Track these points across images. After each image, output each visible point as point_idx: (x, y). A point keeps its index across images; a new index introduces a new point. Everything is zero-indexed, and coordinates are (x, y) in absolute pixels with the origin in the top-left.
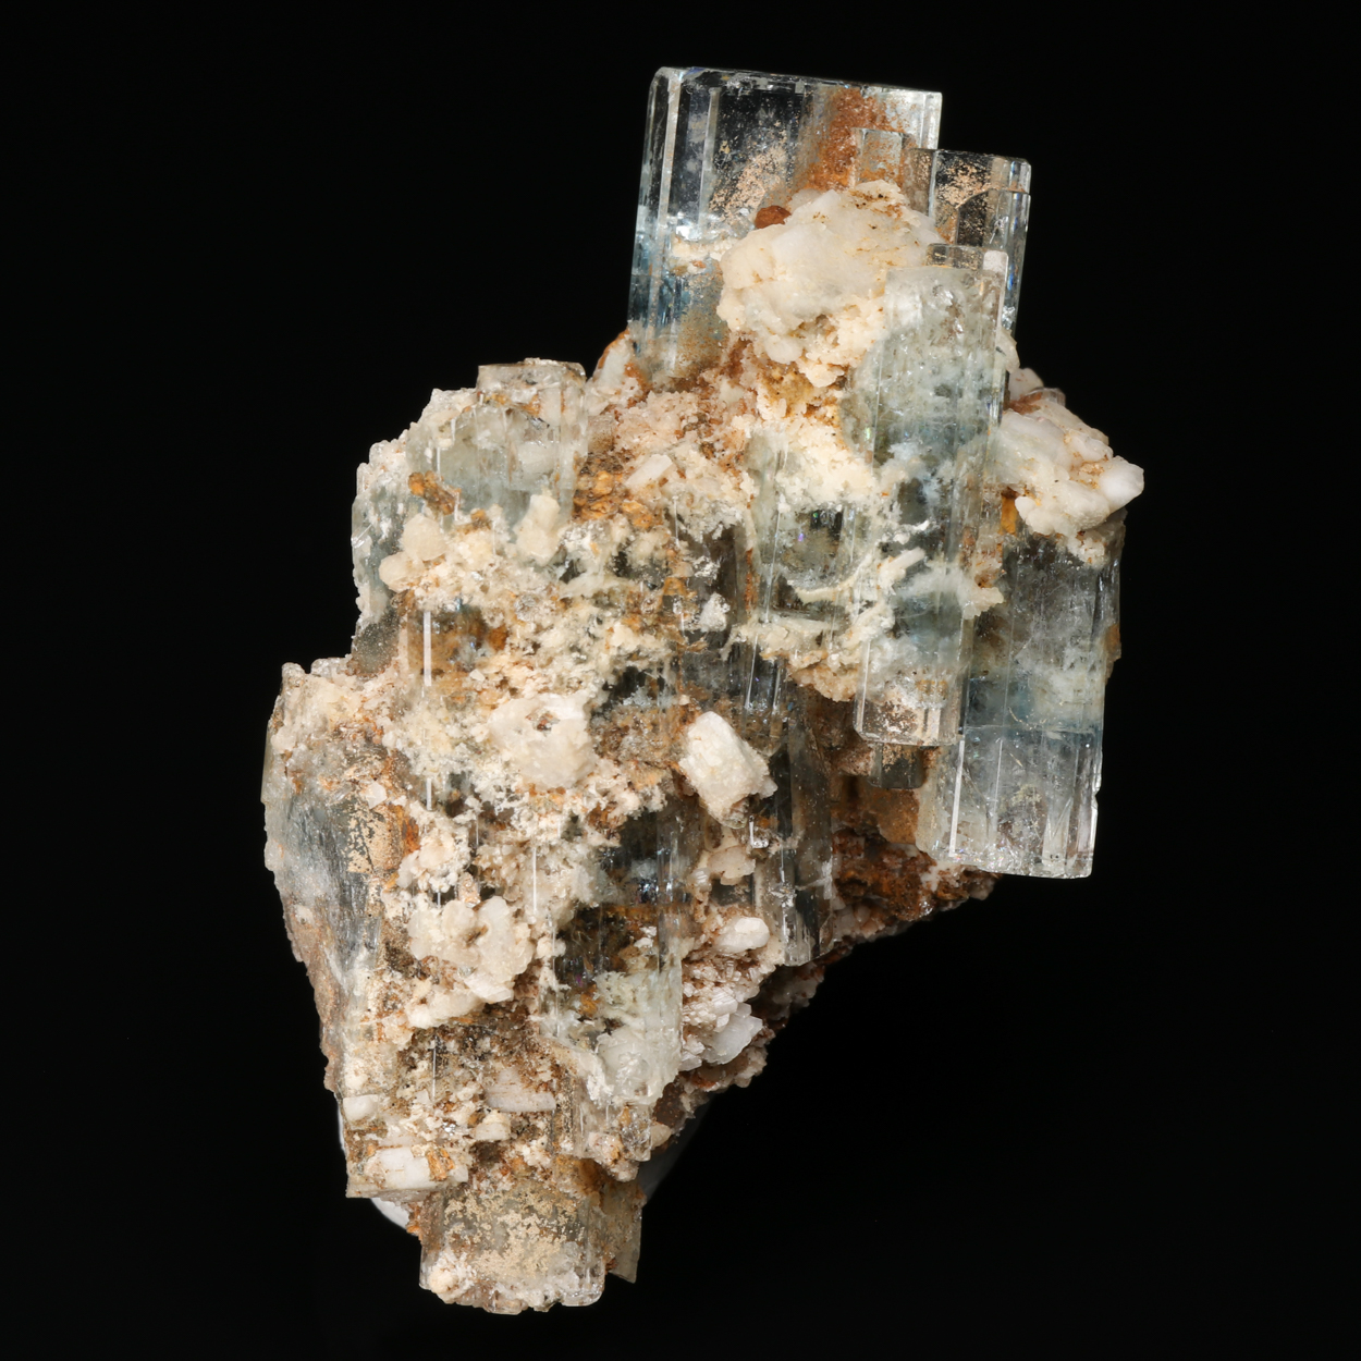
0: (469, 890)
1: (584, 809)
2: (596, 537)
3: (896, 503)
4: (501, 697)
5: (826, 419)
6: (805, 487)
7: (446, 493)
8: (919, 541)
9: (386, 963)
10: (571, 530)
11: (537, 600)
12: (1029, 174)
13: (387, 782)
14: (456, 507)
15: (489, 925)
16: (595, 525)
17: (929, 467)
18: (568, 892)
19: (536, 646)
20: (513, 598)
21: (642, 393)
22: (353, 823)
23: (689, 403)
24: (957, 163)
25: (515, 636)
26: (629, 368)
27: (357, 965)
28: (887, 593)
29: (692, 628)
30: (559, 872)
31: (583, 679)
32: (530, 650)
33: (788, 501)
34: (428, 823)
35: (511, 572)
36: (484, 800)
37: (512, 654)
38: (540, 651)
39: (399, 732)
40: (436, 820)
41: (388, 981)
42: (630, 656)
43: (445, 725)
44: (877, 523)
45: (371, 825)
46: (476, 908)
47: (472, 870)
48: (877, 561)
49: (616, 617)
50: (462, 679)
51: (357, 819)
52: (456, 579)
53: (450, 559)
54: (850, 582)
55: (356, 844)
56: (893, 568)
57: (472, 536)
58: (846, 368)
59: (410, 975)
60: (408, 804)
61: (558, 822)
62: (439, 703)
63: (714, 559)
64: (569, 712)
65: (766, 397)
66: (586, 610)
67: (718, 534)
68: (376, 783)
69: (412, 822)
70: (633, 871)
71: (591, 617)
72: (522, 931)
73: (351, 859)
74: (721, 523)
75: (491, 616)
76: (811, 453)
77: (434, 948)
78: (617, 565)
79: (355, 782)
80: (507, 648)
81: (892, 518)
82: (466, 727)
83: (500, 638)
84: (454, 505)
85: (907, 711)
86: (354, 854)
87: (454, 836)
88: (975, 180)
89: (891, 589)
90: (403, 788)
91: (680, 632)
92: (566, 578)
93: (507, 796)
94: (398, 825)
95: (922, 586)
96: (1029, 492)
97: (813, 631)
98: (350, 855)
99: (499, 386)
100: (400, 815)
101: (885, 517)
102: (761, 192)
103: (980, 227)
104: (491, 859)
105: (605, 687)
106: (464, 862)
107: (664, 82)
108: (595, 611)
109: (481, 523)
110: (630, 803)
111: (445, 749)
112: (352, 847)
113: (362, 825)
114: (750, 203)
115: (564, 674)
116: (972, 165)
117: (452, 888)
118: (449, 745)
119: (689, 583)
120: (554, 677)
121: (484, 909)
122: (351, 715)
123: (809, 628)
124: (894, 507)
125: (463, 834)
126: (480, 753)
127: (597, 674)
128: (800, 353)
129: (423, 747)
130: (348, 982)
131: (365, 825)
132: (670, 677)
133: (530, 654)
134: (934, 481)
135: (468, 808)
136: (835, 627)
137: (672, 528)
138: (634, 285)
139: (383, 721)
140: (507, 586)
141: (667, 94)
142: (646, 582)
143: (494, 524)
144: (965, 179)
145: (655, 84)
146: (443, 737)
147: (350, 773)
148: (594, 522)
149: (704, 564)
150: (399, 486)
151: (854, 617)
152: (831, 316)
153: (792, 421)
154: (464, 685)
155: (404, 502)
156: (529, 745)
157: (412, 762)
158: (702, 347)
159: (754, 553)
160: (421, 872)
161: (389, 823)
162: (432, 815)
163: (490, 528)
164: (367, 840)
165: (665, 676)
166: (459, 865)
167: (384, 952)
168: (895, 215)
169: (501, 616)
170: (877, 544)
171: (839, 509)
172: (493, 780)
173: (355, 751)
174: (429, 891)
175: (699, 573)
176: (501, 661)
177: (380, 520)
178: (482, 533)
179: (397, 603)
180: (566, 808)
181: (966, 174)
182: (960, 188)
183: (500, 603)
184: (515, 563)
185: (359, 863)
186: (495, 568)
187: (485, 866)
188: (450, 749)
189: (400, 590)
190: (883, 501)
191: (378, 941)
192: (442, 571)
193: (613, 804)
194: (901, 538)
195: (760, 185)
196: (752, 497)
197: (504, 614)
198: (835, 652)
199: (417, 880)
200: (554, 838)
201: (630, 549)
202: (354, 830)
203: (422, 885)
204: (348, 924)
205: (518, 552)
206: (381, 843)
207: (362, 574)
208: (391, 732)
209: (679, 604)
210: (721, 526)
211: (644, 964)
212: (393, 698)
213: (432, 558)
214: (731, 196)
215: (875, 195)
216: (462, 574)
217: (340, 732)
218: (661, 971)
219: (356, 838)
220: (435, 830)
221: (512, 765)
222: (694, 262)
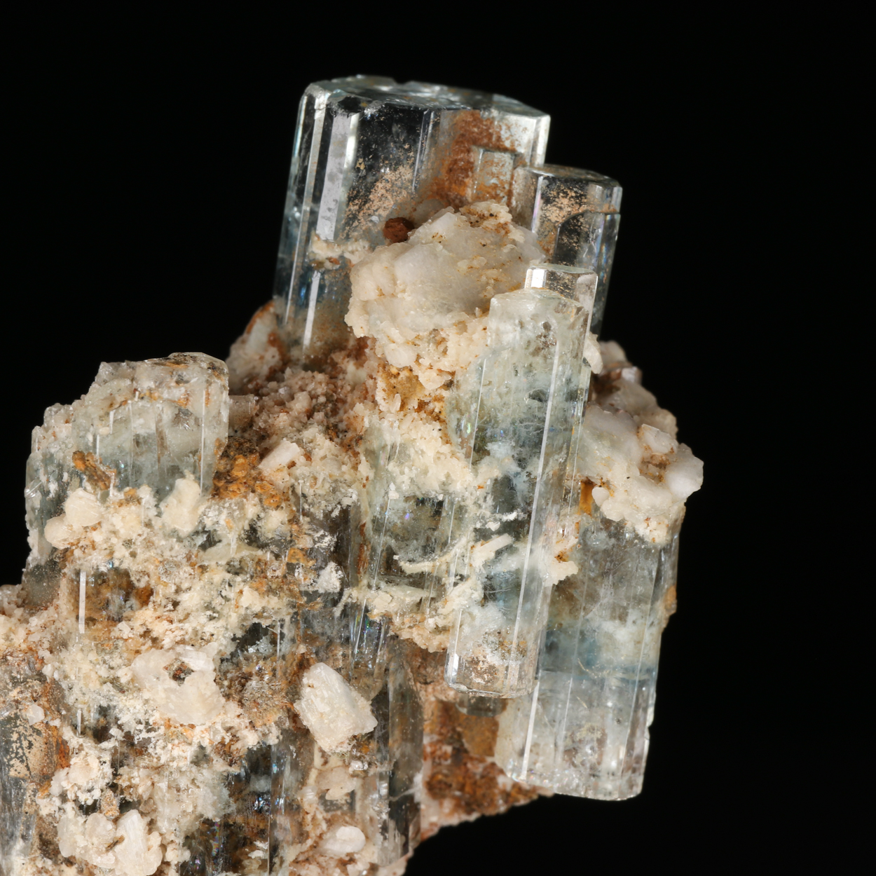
0: (110, 804)
1: (211, 742)
2: (231, 514)
3: (489, 496)
4: (144, 644)
5: (434, 414)
6: (413, 476)
7: (104, 473)
8: (508, 528)
9: (39, 852)
10: (210, 508)
11: (178, 565)
12: (620, 194)
13: (46, 703)
14: (112, 485)
15: (125, 835)
16: (230, 504)
17: (520, 465)
18: (195, 807)
19: (175, 604)
20: (157, 564)
21: (281, 363)
22: (15, 737)
23: (319, 383)
24: (559, 187)
25: (158, 594)
26: (272, 338)
27: (14, 852)
28: (478, 571)
29: (311, 589)
30: (188, 790)
31: (215, 632)
32: (170, 607)
33: (398, 489)
34: (77, 747)
35: (157, 542)
36: (126, 729)
37: (155, 610)
38: (179, 608)
39: (57, 664)
40: (84, 744)
41: (40, 866)
42: (257, 615)
43: (95, 665)
44: (472, 511)
45: (30, 738)
46: (116, 821)
47: (113, 787)
48: (471, 544)
49: (244, 581)
50: (111, 628)
51: (19, 733)
52: (109, 544)
53: (105, 527)
54: (447, 558)
55: (17, 753)
56: (485, 552)
57: (124, 510)
58: (453, 374)
59: (59, 862)
60: (61, 726)
61: (190, 752)
62: (91, 647)
63: (332, 532)
64: (202, 663)
65: (384, 390)
66: (220, 575)
67: (336, 513)
68: (35, 705)
69: (65, 743)
70: (251, 786)
71: (224, 581)
72: (155, 839)
73: (13, 766)
74: (339, 503)
75: (138, 578)
76: (420, 444)
77: (78, 850)
78: (249, 537)
79: (17, 702)
80: (151, 605)
81: (486, 508)
82: (112, 668)
83: (145, 596)
84: (110, 482)
85: (490, 666)
86: (14, 762)
87: (99, 758)
88: (573, 202)
89: (482, 568)
90: (59, 712)
91: (300, 592)
92: (204, 547)
93: (145, 728)
94: (53, 740)
95: (509, 564)
96: (605, 484)
97: (414, 598)
98: (12, 763)
99: (152, 385)
100: (55, 733)
101: (480, 506)
102: (390, 203)
103: (576, 243)
104: (129, 779)
105: (234, 639)
106: (107, 781)
107: (311, 102)
108: (228, 576)
109: (134, 500)
110: (251, 740)
111: (94, 685)
112: (13, 755)
113: (22, 738)
114: (381, 212)
115: (198, 628)
116: (571, 190)
117: (95, 801)
118: (98, 682)
119: (309, 553)
120: (190, 630)
121: (121, 821)
122: (17, 645)
123: (409, 595)
124: (488, 499)
125: (107, 757)
126: (124, 692)
127: (227, 629)
128: (415, 359)
129: (76, 681)
130: (7, 864)
131: (25, 739)
132: (290, 630)
133: (170, 611)
134: (524, 474)
135: (112, 736)
136: (433, 594)
137: (297, 504)
138: (279, 266)
139: (45, 654)
140: (152, 553)
141: (314, 111)
142: (272, 552)
143: (143, 502)
144: (566, 201)
145: (304, 100)
146: (93, 676)
147: (14, 694)
148: (230, 502)
149: (323, 536)
150: (64, 458)
151: (450, 588)
152: (442, 330)
153: (405, 415)
154: (113, 634)
155: (68, 472)
156: (165, 690)
157: (66, 692)
158: (333, 330)
159: (367, 526)
160: (70, 785)
161: (46, 738)
162: (81, 740)
163: (140, 503)
164: (26, 751)
165: (285, 631)
166: (102, 783)
167: (37, 842)
168: (503, 232)
169: (146, 577)
170: (471, 528)
171: (440, 498)
172: (134, 714)
173: (19, 676)
174: (76, 801)
175: (318, 544)
176: (146, 615)
177: (48, 481)
178: (133, 508)
179: (59, 558)
180: (196, 741)
181: (566, 197)
182: (561, 208)
183: (145, 567)
184: (161, 533)
185: (19, 769)
186: (143, 537)
187: (125, 784)
188: (98, 686)
189: (62, 548)
190: (479, 493)
191: (33, 832)
192: (98, 537)
193: (235, 738)
194: (494, 526)
195: (389, 197)
196: (367, 479)
197: (149, 576)
198: (432, 616)
199: (67, 791)
200: (185, 764)
201: (259, 524)
202: (16, 742)
203: (71, 796)
204: (8, 817)
205: (163, 525)
206: (38, 753)
207: (33, 519)
208: (49, 665)
209: (300, 570)
210: (339, 506)
211: (257, 866)
212: (53, 634)
213: (91, 524)
214: (364, 205)
215: (486, 214)
216: (114, 540)
217: (7, 660)
218: (271, 871)
219: (17, 749)
220: (83, 753)
221: (151, 702)
222: (330, 259)
